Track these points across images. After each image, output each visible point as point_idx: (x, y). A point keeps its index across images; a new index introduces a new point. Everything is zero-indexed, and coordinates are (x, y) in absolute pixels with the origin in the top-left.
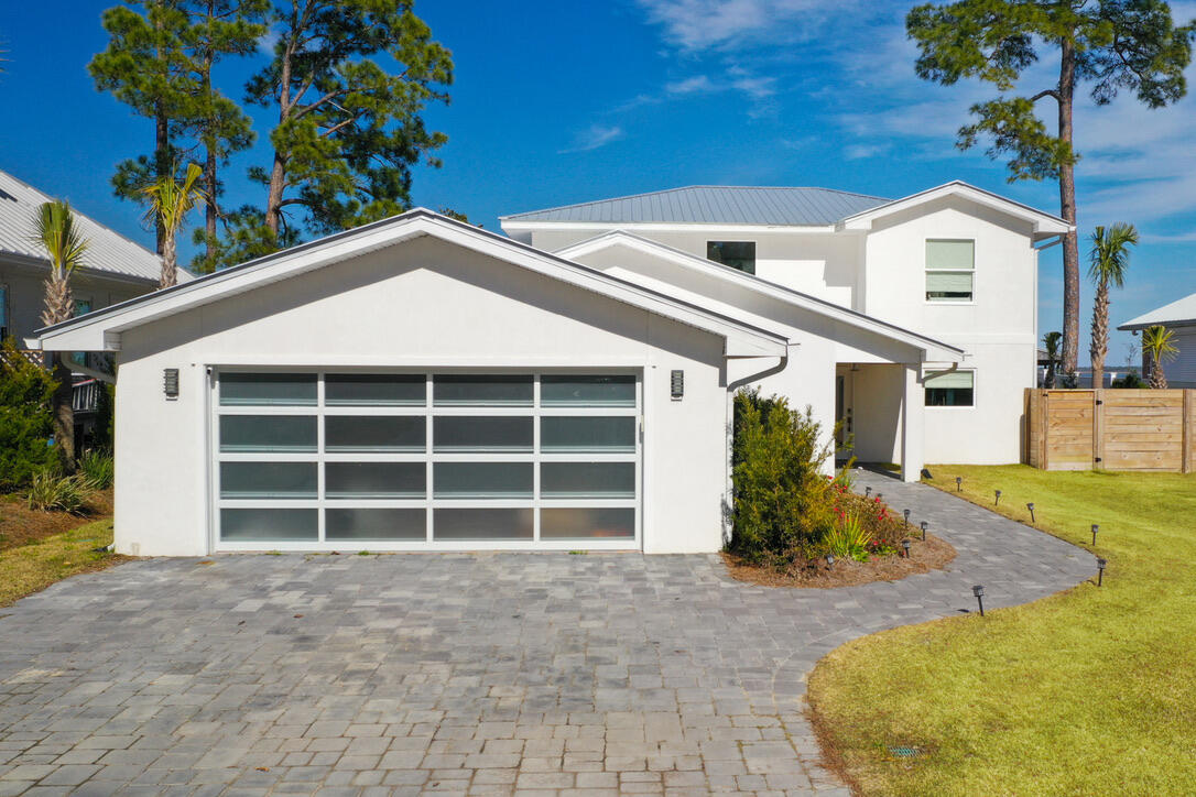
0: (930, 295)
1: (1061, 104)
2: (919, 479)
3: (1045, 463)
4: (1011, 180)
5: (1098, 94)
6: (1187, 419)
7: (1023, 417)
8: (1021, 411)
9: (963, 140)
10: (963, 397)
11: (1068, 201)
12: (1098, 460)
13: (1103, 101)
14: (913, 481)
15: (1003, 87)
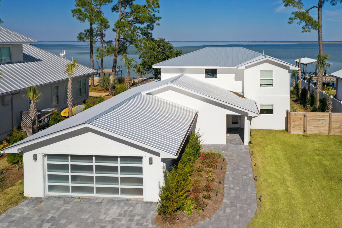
0: (261, 85)
1: (319, 9)
2: (248, 144)
3: (290, 131)
4: (303, 32)
5: (332, 3)
6: (330, 121)
7: (286, 117)
8: (285, 116)
9: (290, 21)
10: (270, 112)
11: (320, 36)
12: (305, 131)
13: (334, 4)
14: (246, 145)
15: (300, 8)
